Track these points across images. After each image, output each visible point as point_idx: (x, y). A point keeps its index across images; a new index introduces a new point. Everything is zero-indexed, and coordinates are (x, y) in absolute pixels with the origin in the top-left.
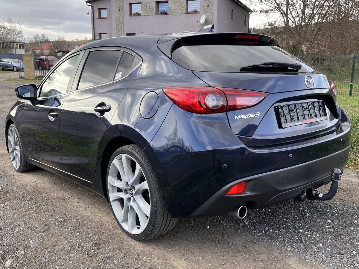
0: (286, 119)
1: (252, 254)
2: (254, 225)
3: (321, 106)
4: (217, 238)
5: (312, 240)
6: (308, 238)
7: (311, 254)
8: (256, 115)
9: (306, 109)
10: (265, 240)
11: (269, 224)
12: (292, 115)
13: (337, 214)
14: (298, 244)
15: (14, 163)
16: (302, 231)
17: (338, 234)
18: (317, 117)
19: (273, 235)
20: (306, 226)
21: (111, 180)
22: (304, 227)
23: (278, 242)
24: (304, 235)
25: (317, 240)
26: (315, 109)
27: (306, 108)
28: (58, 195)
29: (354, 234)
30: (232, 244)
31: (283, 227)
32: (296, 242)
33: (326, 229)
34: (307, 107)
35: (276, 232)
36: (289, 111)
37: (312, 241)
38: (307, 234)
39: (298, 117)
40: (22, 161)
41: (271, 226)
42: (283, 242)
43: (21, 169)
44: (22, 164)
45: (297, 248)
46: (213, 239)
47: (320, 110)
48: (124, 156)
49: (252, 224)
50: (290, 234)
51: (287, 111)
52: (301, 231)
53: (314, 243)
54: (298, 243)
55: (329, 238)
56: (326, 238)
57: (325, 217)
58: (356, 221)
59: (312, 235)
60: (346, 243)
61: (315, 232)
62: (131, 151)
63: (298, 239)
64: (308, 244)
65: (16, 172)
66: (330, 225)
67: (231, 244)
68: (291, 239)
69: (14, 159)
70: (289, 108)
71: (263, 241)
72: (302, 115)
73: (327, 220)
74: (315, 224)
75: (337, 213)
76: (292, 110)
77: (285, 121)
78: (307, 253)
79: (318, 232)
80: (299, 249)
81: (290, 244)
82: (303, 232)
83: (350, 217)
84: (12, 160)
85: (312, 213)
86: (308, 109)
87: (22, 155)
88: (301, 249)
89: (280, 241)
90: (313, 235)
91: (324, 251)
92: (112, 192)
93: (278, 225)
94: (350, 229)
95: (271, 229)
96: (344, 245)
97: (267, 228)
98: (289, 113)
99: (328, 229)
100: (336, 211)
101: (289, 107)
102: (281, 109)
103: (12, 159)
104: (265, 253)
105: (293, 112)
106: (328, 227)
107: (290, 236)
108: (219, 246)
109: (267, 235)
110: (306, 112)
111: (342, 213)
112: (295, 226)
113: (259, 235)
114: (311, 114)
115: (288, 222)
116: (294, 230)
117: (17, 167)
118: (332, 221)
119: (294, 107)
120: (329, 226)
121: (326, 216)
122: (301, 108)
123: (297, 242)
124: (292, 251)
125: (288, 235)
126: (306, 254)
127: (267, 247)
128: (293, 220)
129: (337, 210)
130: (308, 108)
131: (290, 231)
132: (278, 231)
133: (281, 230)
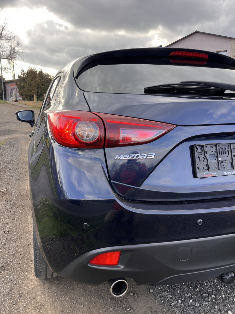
0: (207, 165)
12: (220, 159)
31: (210, 298)
36: (216, 154)
39: (232, 164)
51: (213, 153)
67: (128, 310)
77: (206, 168)
95: (192, 298)
98: (216, 157)
101: (217, 147)
102: (200, 149)
105: (225, 155)
109: (181, 307)
113: (172, 304)
119: (227, 148)
131: (215, 308)
132: (199, 305)
133: (204, 304)
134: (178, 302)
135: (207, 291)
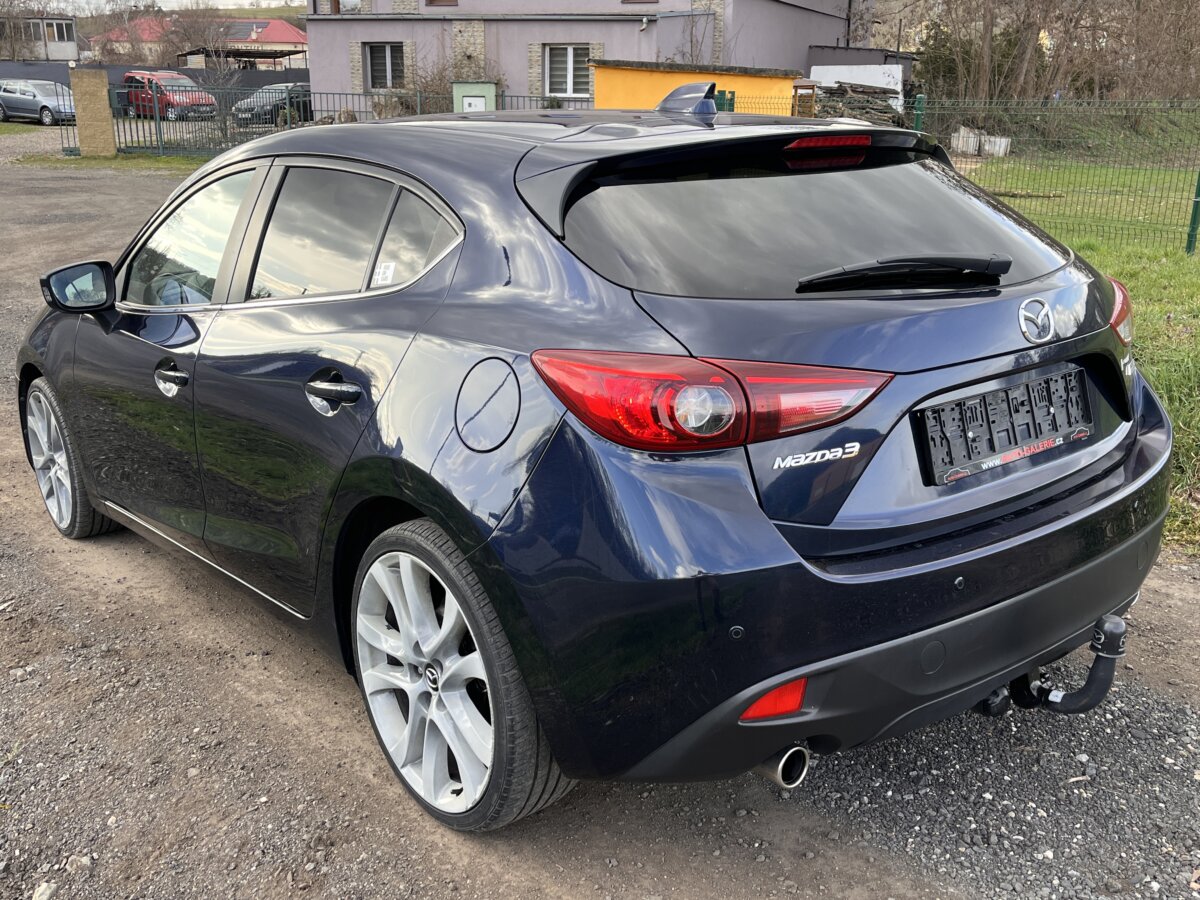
0: (949, 453)
1: (822, 887)
2: (836, 768)
3: (1072, 390)
4: (714, 820)
5: (1021, 832)
6: (1007, 826)
7: (1014, 889)
8: (847, 451)
9: (1020, 408)
10: (869, 828)
11: (884, 765)
12: (970, 435)
13: (1108, 731)
14: (975, 848)
15: (52, 504)
16: (991, 797)
17: (1108, 812)
18: (1057, 431)
19: (896, 813)
20: (1006, 778)
21: (366, 626)
22: (998, 779)
23: (910, 840)
24: (998, 810)
25: (1039, 832)
26: (1051, 403)
27: (1022, 404)
28: (199, 638)
29: (1161, 810)
30: (761, 845)
31: (930, 778)
32: (969, 841)
33: (1069, 788)
34: (1026, 398)
35: (906, 797)
36: (960, 424)
37: (1022, 838)
38: (1006, 810)
39: (991, 441)
40: (78, 506)
41: (890, 774)
42: (927, 839)
43: (77, 529)
44: (78, 514)
45: (971, 863)
46: (700, 825)
47: (1070, 404)
48: (405, 560)
49: (831, 766)
50: (952, 808)
51: (957, 422)
52: (988, 796)
53: (1025, 845)
54: (974, 844)
55: (1078, 826)
56: (1067, 825)
57: (1070, 741)
58: (1170, 761)
59: (1024, 813)
60: (1130, 848)
61: (1032, 801)
62: (428, 548)
63: (975, 830)
64: (1007, 851)
65: (61, 536)
66: (1084, 774)
67: (757, 845)
68: (953, 828)
69: (51, 493)
70: (961, 413)
71: (862, 836)
72: (1007, 430)
73: (1074, 753)
74: (1035, 769)
75: (1112, 724)
76: (974, 418)
77: (947, 460)
78: (1002, 885)
79: (1043, 801)
80: (977, 869)
81: (948, 847)
82: (993, 799)
83: (1152, 744)
84: (45, 496)
85: (1030, 724)
86: (1027, 408)
87: (76, 485)
88: (982, 868)
89: (916, 836)
90: (1027, 812)
91: (1056, 877)
92: (369, 663)
93: (915, 773)
94: (1148, 793)
95: (889, 787)
96: (1124, 855)
97: (878, 784)
98: (962, 431)
99: (1076, 791)
100: (1109, 716)
101: (961, 408)
102: (935, 418)
103: (45, 490)
104: (868, 881)
105: (976, 423)
106: (1077, 782)
107: (949, 816)
108: (717, 853)
109: (875, 810)
110: (1022, 418)
111: (1128, 727)
112: (969, 775)
113: (850, 811)
114: (1037, 422)
115: (946, 759)
116: (964, 792)
117: (61, 519)
118: (1092, 755)
119: (978, 407)
120: (1081, 778)
121: (1074, 735)
122: (1005, 405)
123: (972, 841)
124: (953, 875)
125: (944, 811)
126: (998, 890)
127: (872, 860)
128: (964, 750)
129: (1112, 713)
130: (1026, 403)
131: (952, 796)
132: (912, 797)
133: (922, 792)
134: (861, 804)
135: (916, 764)
